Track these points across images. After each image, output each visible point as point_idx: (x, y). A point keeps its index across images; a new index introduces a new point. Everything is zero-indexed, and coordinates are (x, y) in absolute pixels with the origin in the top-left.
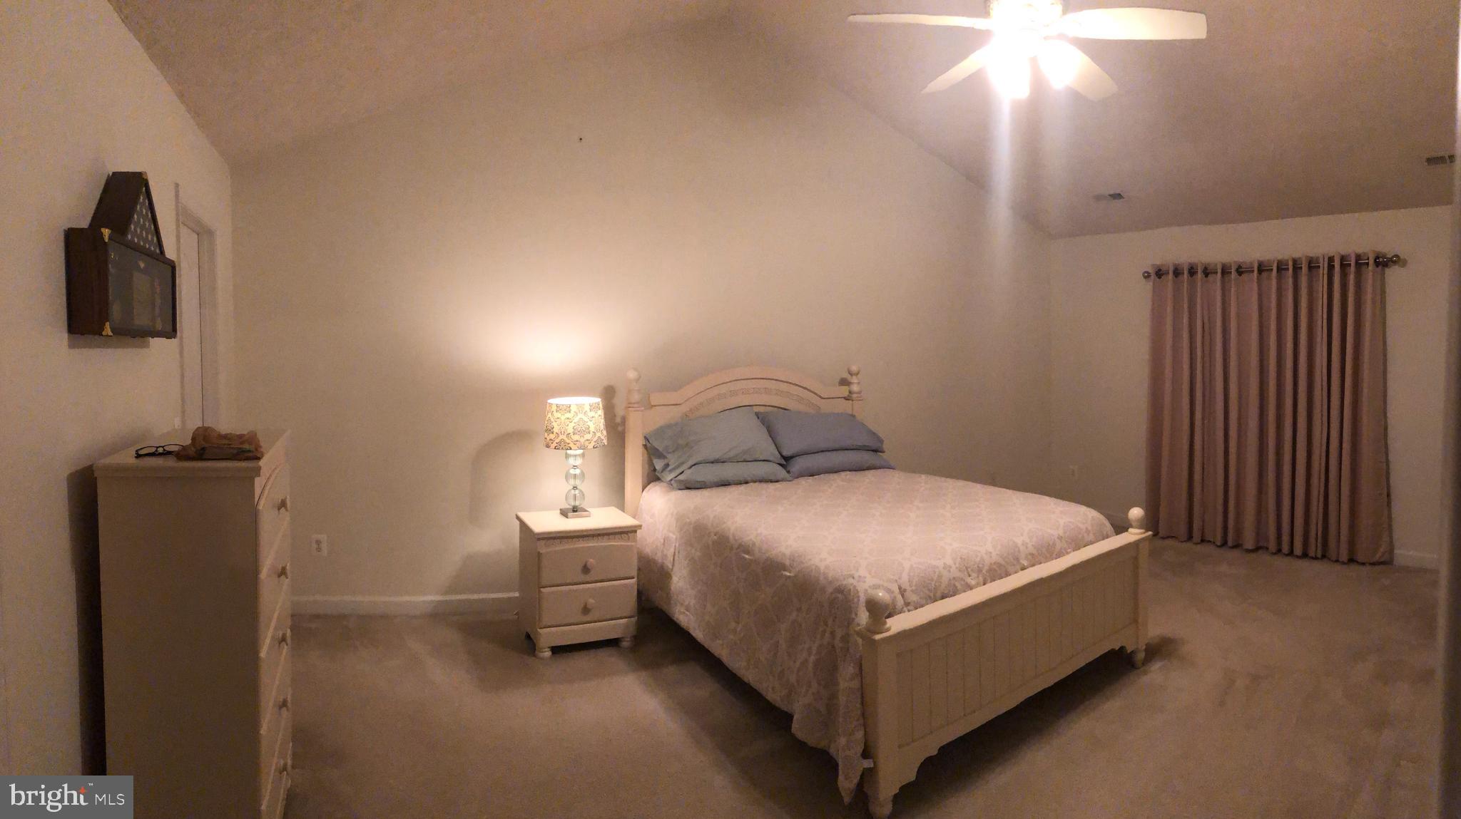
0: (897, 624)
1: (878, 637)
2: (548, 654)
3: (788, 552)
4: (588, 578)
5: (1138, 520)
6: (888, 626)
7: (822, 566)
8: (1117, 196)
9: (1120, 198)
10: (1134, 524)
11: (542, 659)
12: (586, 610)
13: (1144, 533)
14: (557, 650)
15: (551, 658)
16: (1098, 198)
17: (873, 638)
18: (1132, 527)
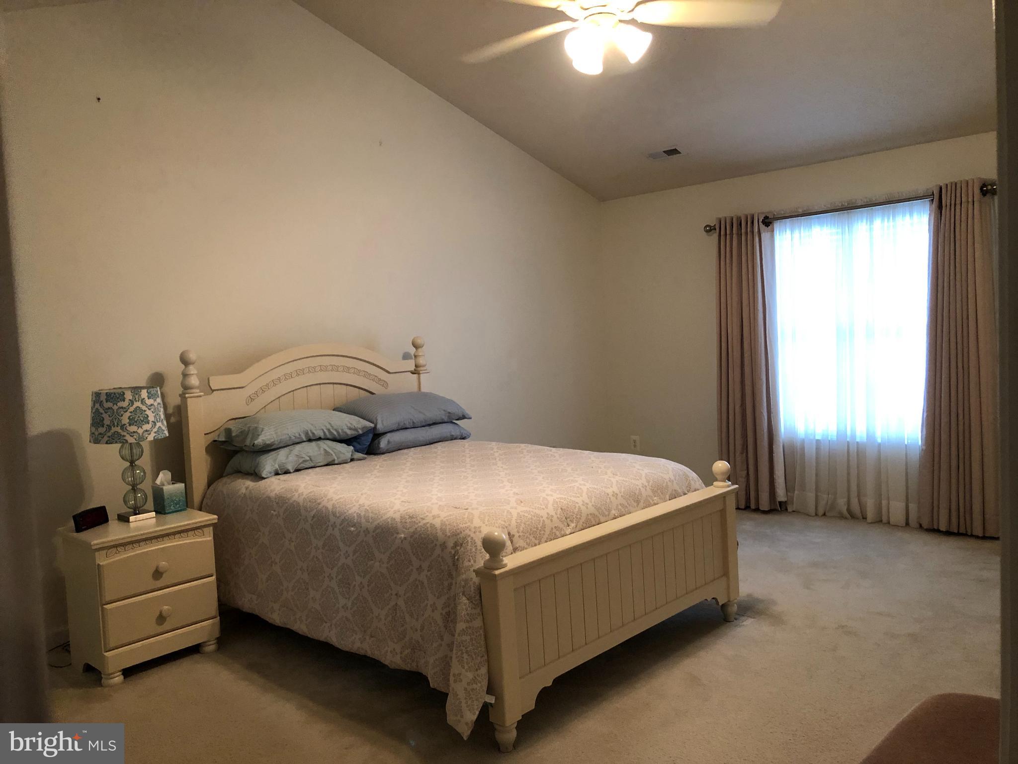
0: (511, 561)
1: (497, 572)
2: (119, 679)
3: (397, 517)
4: (159, 584)
5: (723, 474)
6: (504, 562)
7: (437, 523)
8: (673, 152)
9: (677, 154)
10: (718, 477)
11: (111, 686)
12: (161, 619)
13: (729, 486)
14: (129, 672)
15: (123, 683)
16: (654, 156)
17: (493, 573)
18: (716, 480)
